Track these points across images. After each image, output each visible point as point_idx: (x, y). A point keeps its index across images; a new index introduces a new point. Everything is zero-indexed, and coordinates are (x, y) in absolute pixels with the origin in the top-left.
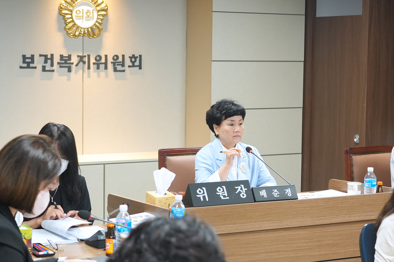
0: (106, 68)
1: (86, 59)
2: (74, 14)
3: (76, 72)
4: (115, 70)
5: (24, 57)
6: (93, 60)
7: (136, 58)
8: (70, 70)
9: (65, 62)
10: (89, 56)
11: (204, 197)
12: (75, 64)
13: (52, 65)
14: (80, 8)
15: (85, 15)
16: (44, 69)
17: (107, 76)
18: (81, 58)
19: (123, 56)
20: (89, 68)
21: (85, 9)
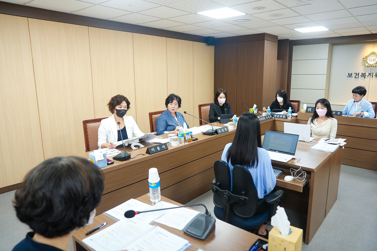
2: (368, 60)
3: (367, 78)
5: (349, 74)
8: (365, 78)
9: (364, 75)
10: (373, 73)
11: (310, 111)
12: (367, 76)
13: (358, 76)
14: (371, 58)
15: (372, 60)
16: (355, 77)
18: (370, 74)
20: (372, 77)
21: (373, 58)
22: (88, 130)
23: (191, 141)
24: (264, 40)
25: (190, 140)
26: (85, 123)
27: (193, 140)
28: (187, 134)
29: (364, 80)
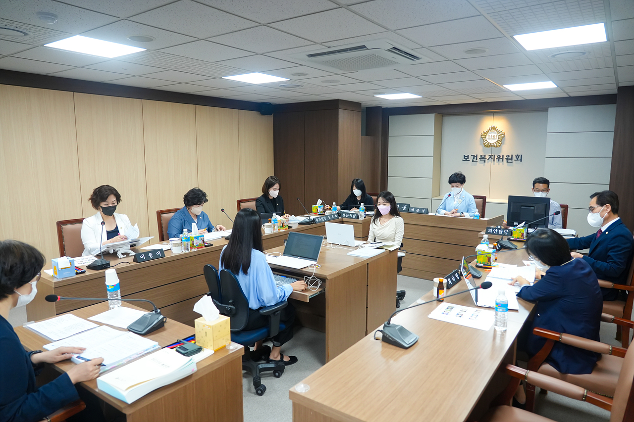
0: (503, 161)
2: (487, 137)
3: (488, 162)
4: (507, 162)
5: (464, 156)
6: (496, 157)
7: (519, 156)
8: (485, 162)
9: (483, 158)
10: (494, 155)
12: (487, 159)
13: (477, 159)
14: (490, 135)
15: (492, 137)
16: (473, 161)
17: (503, 164)
18: (490, 157)
19: (512, 155)
20: (494, 161)
21: (493, 134)
22: (64, 234)
23: (202, 247)
24: (338, 109)
25: (200, 246)
26: (60, 224)
27: (206, 246)
28: (196, 238)
29: (484, 165)
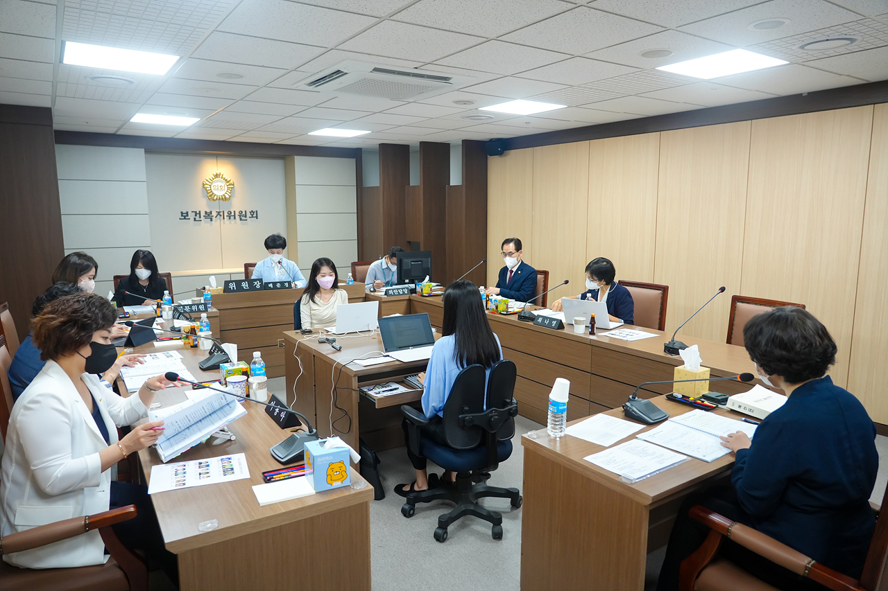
0: (235, 218)
1: (222, 214)
2: (212, 188)
3: (216, 221)
4: (241, 219)
5: (182, 212)
6: (226, 214)
7: (254, 212)
8: (211, 220)
9: (208, 215)
10: (223, 211)
11: (233, 288)
12: (215, 216)
13: (200, 217)
14: (216, 184)
15: (219, 188)
16: (195, 220)
17: (236, 223)
18: (219, 213)
19: (246, 211)
20: (224, 218)
